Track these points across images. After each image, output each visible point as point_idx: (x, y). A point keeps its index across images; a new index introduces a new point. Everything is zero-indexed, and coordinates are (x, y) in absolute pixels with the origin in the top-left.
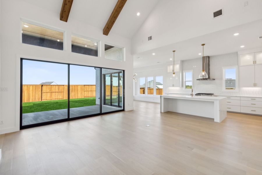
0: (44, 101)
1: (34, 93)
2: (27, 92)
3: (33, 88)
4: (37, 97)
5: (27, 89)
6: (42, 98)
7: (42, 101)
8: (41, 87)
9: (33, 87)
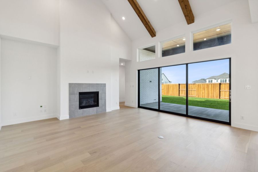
0: (223, 99)
1: (212, 91)
2: (207, 89)
3: (211, 87)
4: (215, 95)
5: (207, 87)
6: (220, 96)
7: (221, 99)
8: (219, 85)
9: (211, 85)
